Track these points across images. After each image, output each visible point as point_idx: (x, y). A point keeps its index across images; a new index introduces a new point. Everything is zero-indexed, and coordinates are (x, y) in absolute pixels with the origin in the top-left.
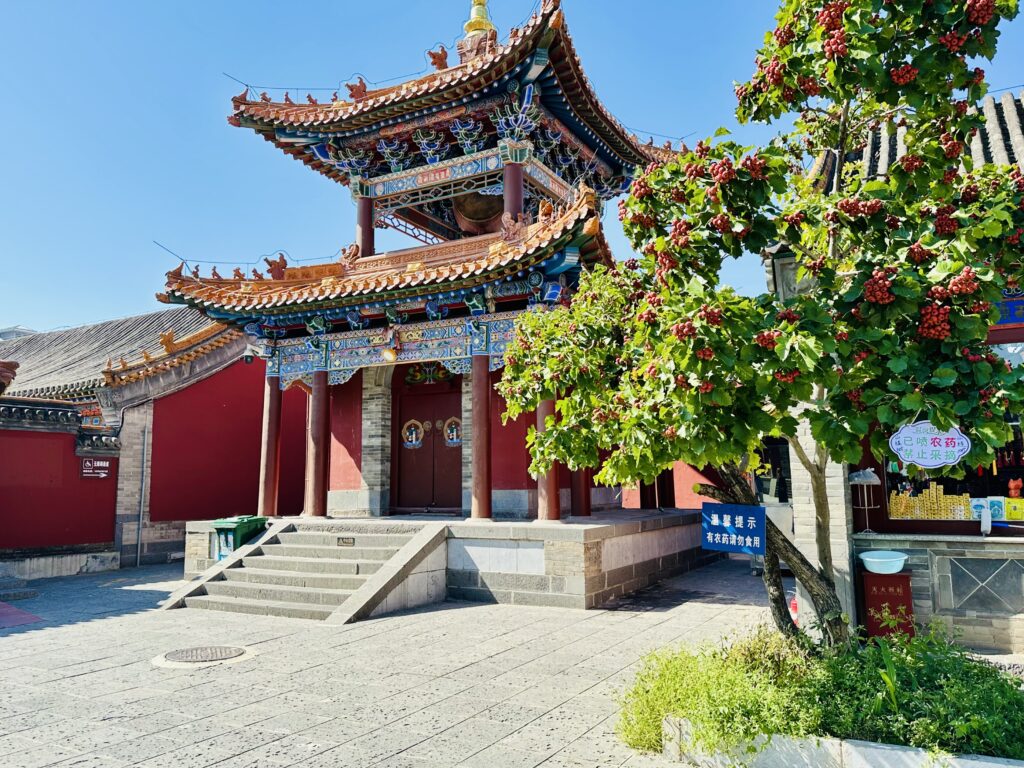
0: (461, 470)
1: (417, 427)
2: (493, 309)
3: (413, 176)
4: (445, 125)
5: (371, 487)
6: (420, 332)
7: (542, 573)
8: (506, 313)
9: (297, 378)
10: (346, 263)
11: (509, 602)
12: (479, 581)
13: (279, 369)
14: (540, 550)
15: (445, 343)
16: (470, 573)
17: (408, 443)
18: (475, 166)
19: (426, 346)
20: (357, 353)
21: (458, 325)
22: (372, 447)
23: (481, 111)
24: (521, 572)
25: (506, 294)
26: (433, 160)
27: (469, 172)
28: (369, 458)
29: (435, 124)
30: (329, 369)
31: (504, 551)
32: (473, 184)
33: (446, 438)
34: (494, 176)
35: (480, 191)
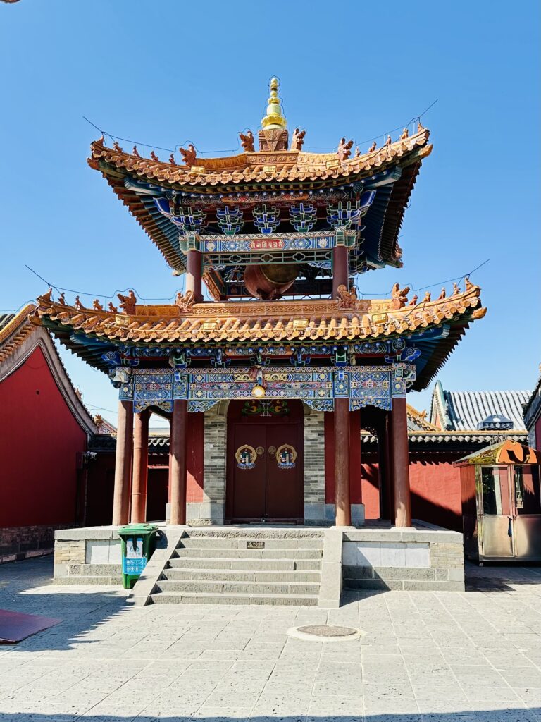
0: (303, 488)
1: (250, 452)
2: (354, 363)
3: (246, 240)
4: (287, 206)
5: (213, 501)
6: (285, 375)
7: (428, 566)
8: (367, 367)
9: (153, 404)
10: (184, 306)
11: (401, 589)
12: (373, 574)
13: (133, 394)
14: (425, 550)
15: (308, 385)
16: (364, 568)
17: (242, 464)
18: (307, 243)
19: (290, 387)
20: (219, 387)
21: (323, 372)
22: (215, 466)
23: (321, 201)
24: (408, 566)
25: (366, 352)
26: (267, 231)
27: (301, 246)
28: (211, 476)
29: (276, 202)
30: (190, 398)
31: (393, 551)
32: (303, 257)
33: (279, 461)
34: (324, 253)
35: (310, 263)
